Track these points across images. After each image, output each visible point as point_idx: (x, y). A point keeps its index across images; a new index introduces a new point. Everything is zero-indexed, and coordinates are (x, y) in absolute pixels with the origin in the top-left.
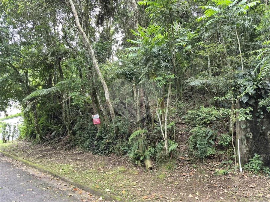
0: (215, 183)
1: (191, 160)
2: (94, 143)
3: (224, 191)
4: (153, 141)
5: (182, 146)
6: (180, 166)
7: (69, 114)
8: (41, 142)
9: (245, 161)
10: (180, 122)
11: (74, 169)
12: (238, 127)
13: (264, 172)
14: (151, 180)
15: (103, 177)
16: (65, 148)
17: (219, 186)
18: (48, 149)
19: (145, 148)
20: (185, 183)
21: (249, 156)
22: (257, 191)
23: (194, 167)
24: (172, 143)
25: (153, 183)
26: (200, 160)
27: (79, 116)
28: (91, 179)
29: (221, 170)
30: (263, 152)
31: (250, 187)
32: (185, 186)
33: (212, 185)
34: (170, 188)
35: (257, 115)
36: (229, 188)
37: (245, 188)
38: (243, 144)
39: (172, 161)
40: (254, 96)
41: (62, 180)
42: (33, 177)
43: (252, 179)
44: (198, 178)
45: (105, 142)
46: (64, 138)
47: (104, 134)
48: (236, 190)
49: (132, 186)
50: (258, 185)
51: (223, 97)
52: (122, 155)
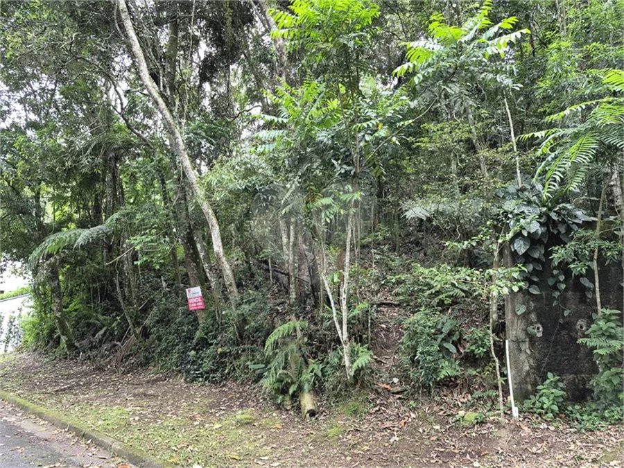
0: (454, 446)
1: (406, 390)
2: (189, 356)
3: (472, 463)
4: (321, 346)
5: (386, 358)
6: (378, 406)
7: (138, 288)
8: (70, 355)
9: (527, 390)
10: (388, 302)
11: (131, 419)
12: (510, 312)
13: (569, 417)
14: (308, 442)
15: (197, 436)
16: (123, 370)
17: (463, 451)
18: (83, 371)
19: (301, 364)
20: (385, 446)
21: (536, 379)
22: (548, 462)
23: (411, 407)
24: (362, 352)
25: (312, 448)
26: (425, 390)
27: (161, 292)
28: (167, 441)
29: (469, 413)
30: (567, 370)
31: (533, 454)
32: (384, 454)
33: (447, 450)
34: (348, 458)
35: (551, 282)
36: (486, 456)
37: (521, 455)
38: (521, 350)
39: (360, 395)
40: (543, 240)
41: (98, 445)
42: (30, 439)
43: (539, 435)
44: (418, 434)
45: (215, 353)
46: (122, 345)
47: (213, 333)
48: (500, 460)
49: (260, 456)
50: (550, 448)
51: (466, 243)
52: (253, 381)
